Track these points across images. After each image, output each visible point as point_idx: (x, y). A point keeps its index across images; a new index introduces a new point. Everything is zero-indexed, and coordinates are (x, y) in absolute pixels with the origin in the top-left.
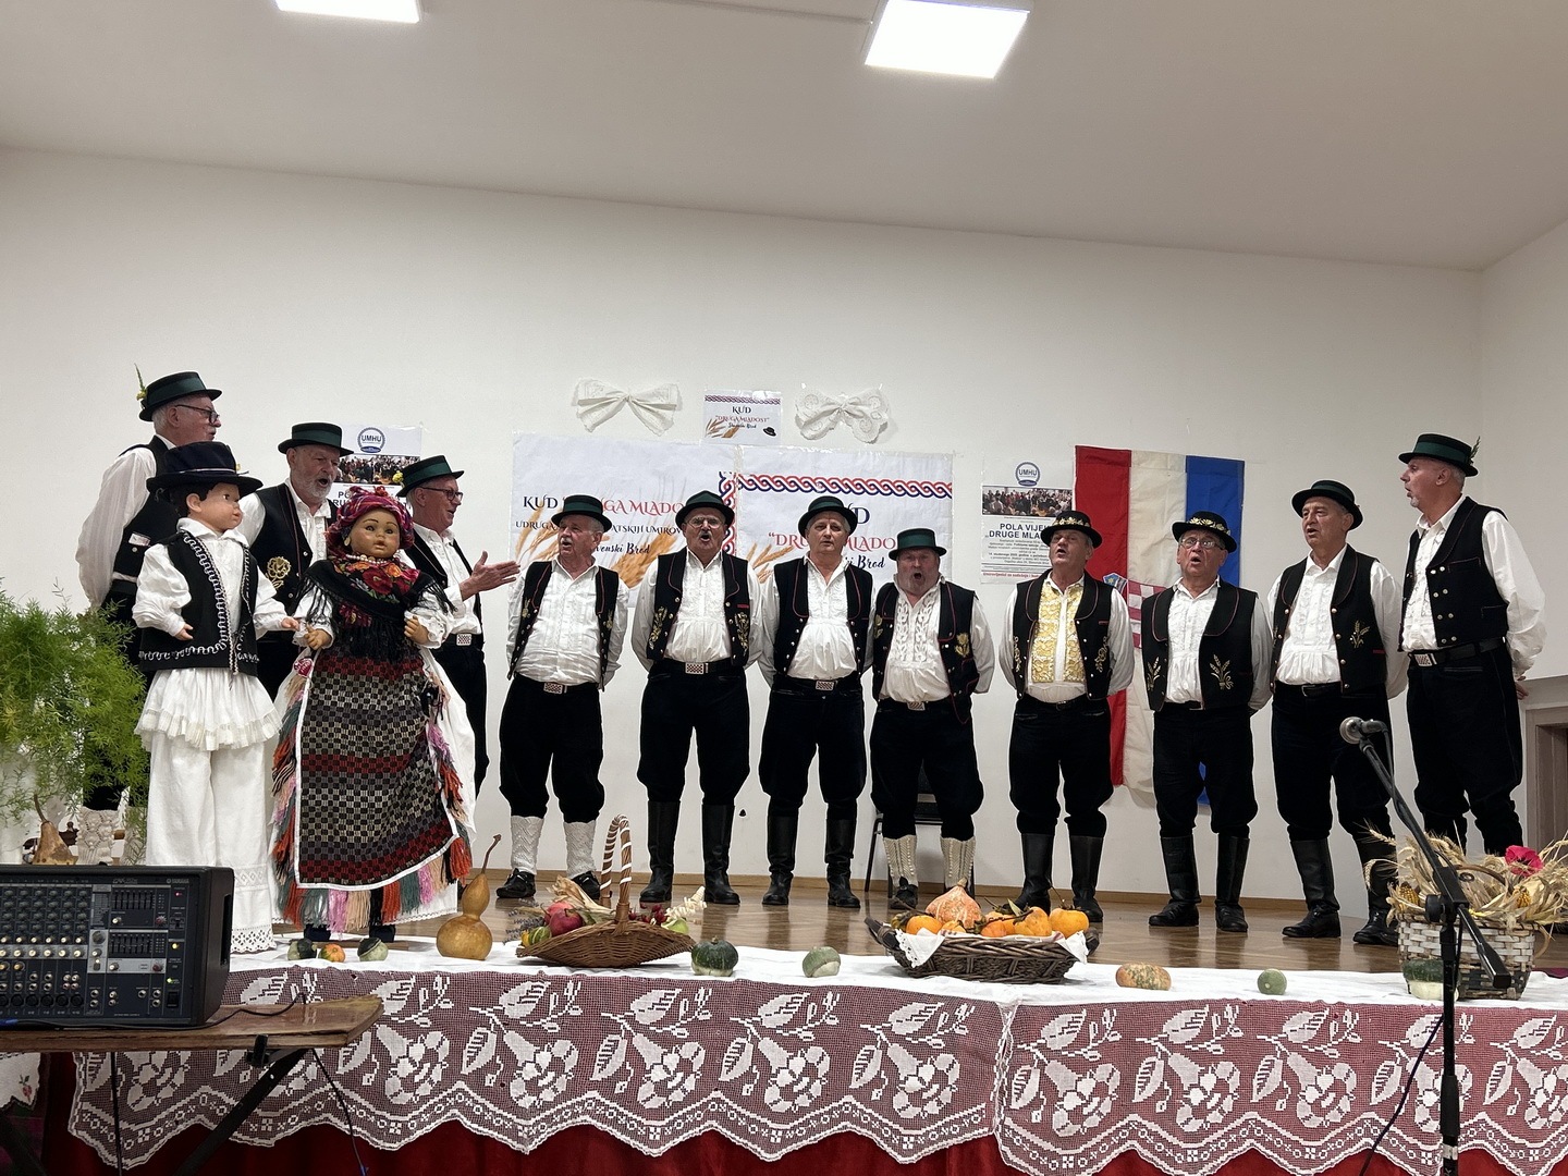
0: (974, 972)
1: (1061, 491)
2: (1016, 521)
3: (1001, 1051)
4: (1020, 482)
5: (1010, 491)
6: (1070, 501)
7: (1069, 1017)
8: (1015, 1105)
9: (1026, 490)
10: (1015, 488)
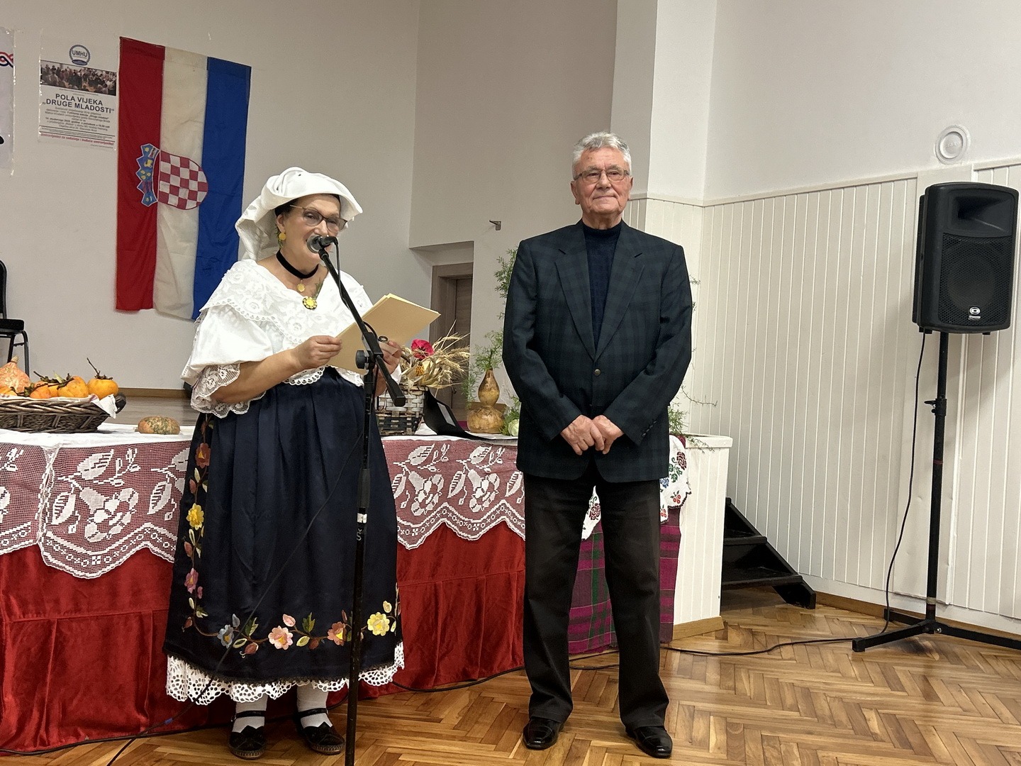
0: (24, 426)
1: (107, 72)
2: (69, 93)
3: (44, 482)
4: (74, 61)
5: (65, 67)
6: (115, 82)
7: (100, 456)
8: (55, 522)
9: (78, 68)
10: (69, 65)
